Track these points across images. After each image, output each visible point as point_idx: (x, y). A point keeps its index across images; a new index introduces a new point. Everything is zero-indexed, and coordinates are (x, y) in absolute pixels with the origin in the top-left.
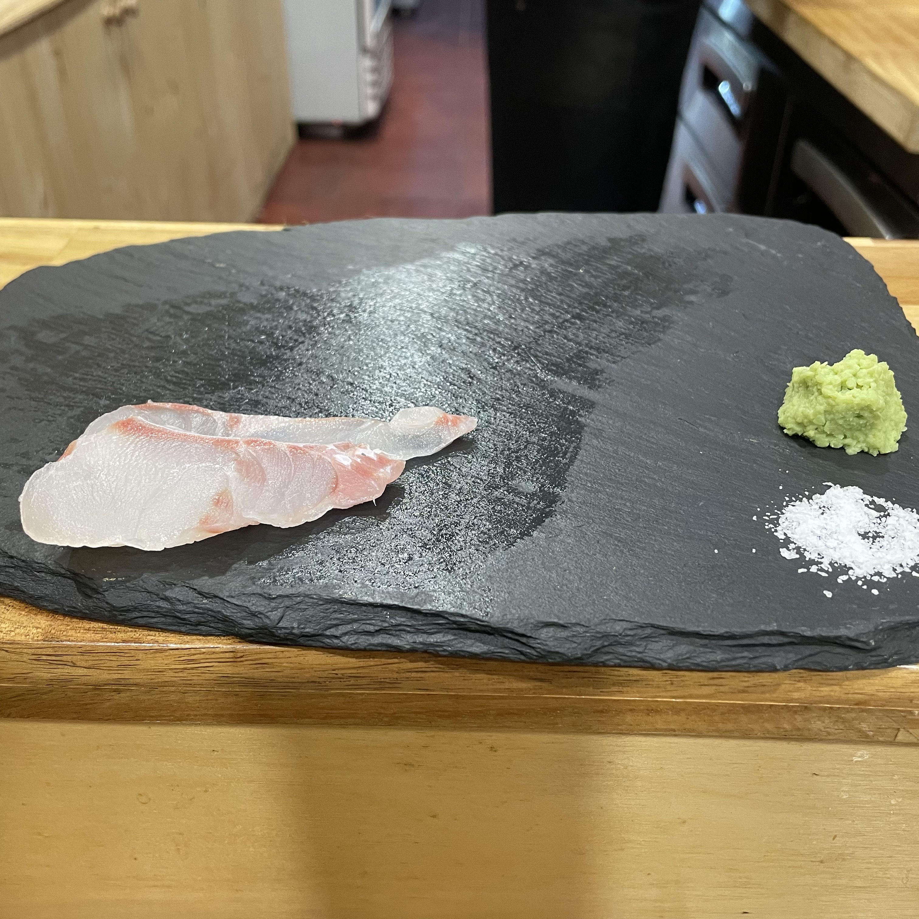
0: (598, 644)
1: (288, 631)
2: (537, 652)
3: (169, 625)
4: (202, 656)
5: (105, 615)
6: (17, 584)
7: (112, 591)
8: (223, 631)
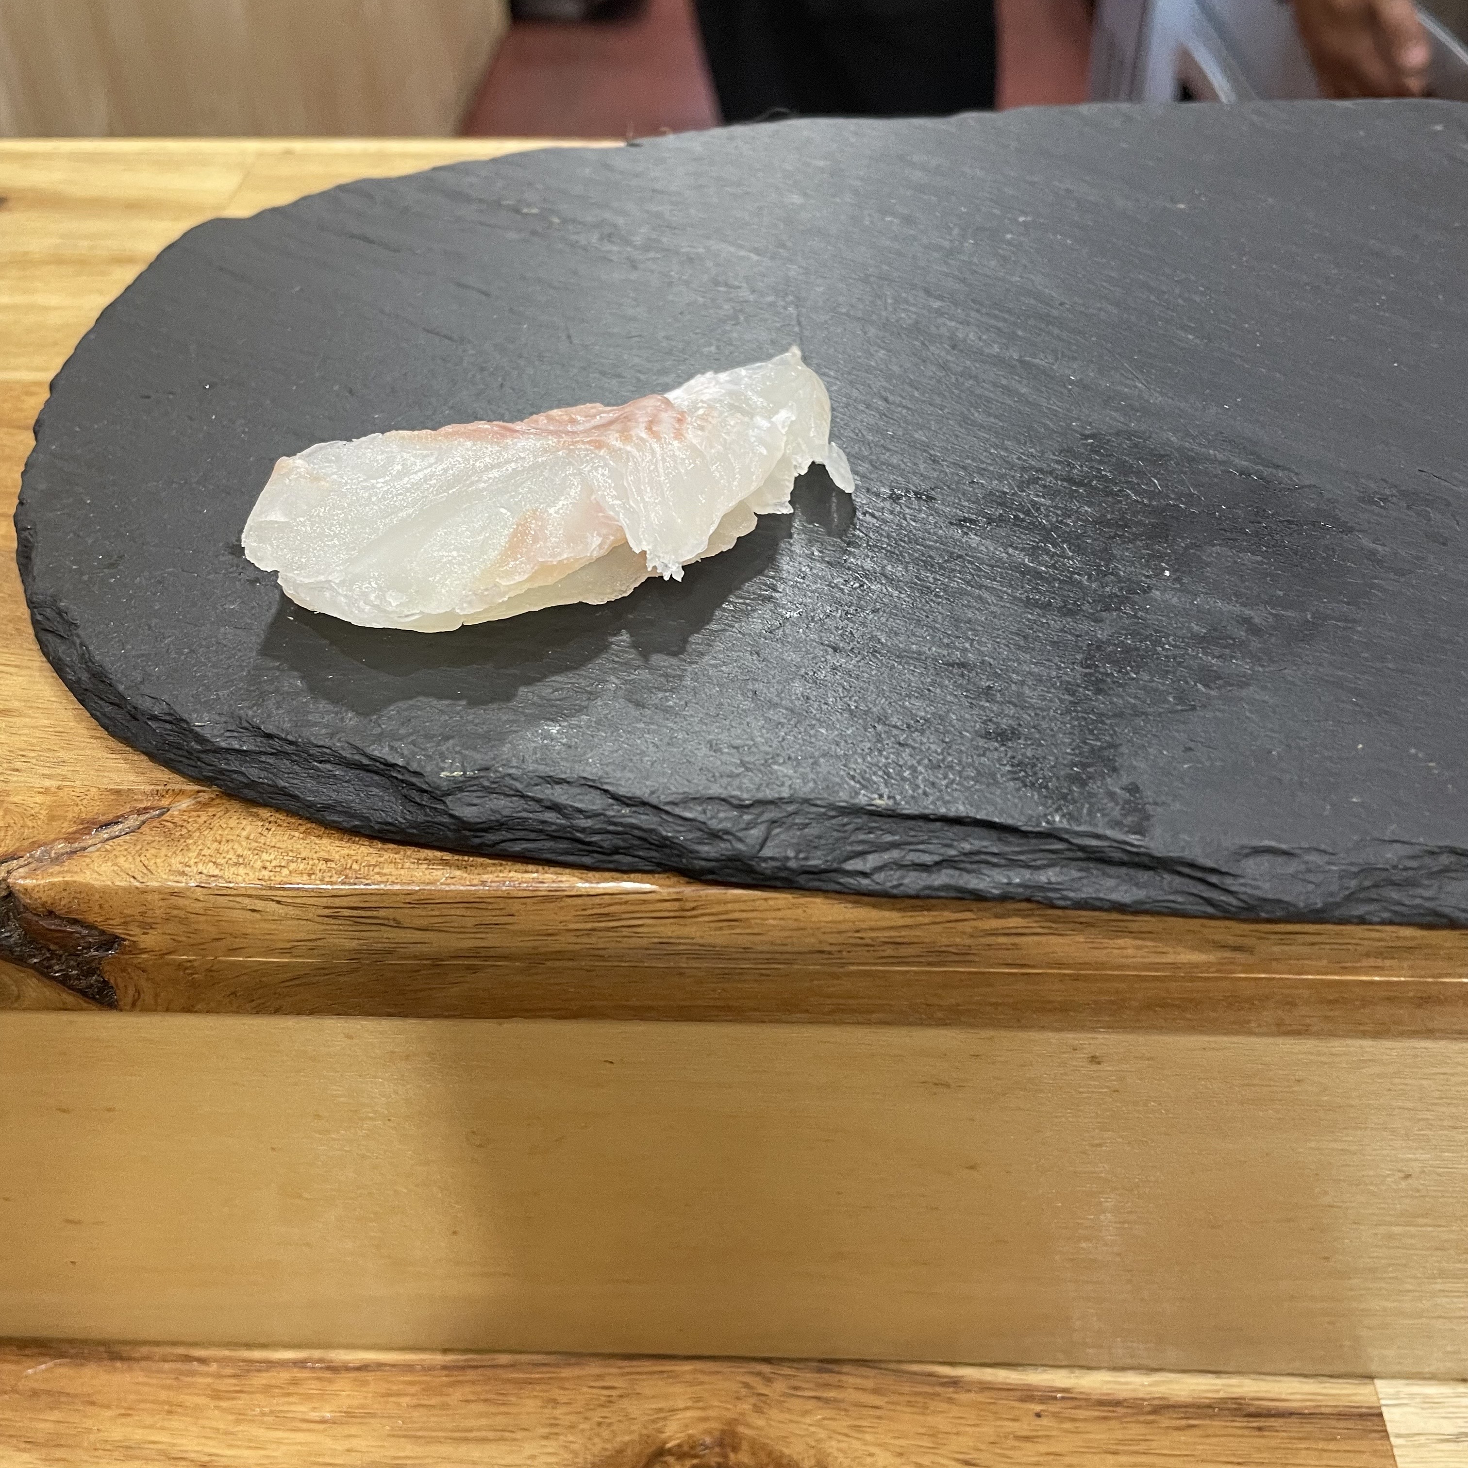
0: (1353, 884)
1: (778, 864)
2: (1239, 899)
3: (562, 854)
4: (624, 908)
5: (447, 837)
6: (282, 784)
7: (459, 796)
8: (659, 864)
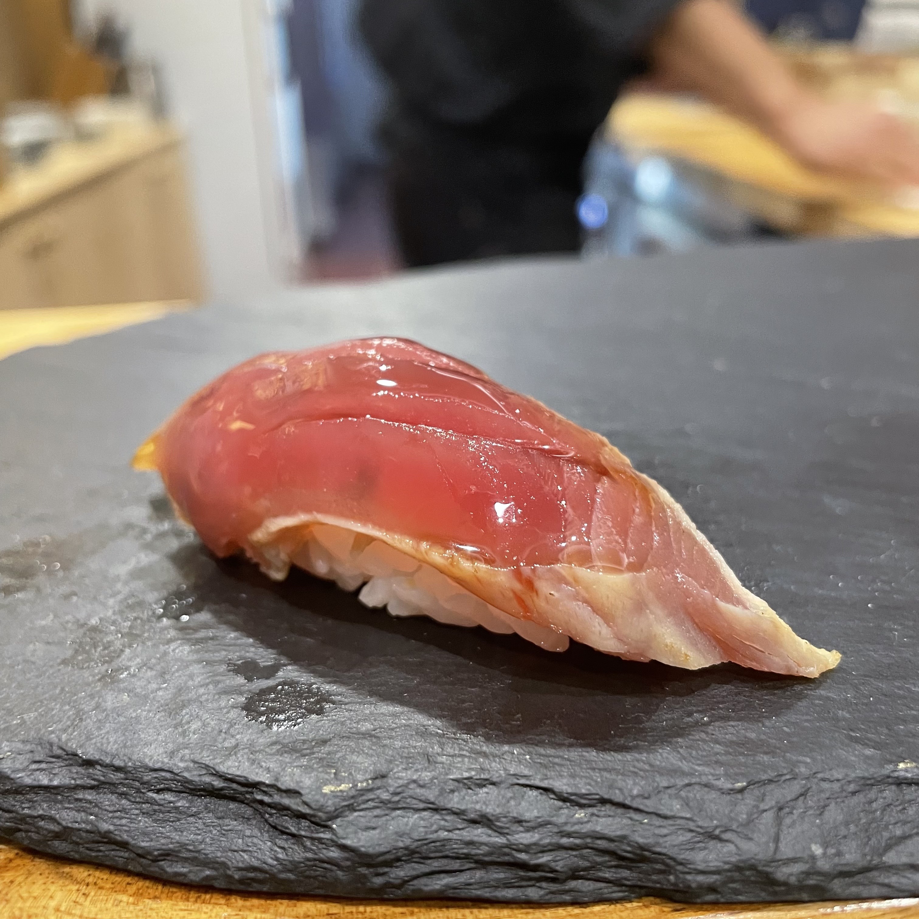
1: (803, 867)
5: (336, 879)
6: (105, 826)
7: (351, 818)
8: (632, 888)
